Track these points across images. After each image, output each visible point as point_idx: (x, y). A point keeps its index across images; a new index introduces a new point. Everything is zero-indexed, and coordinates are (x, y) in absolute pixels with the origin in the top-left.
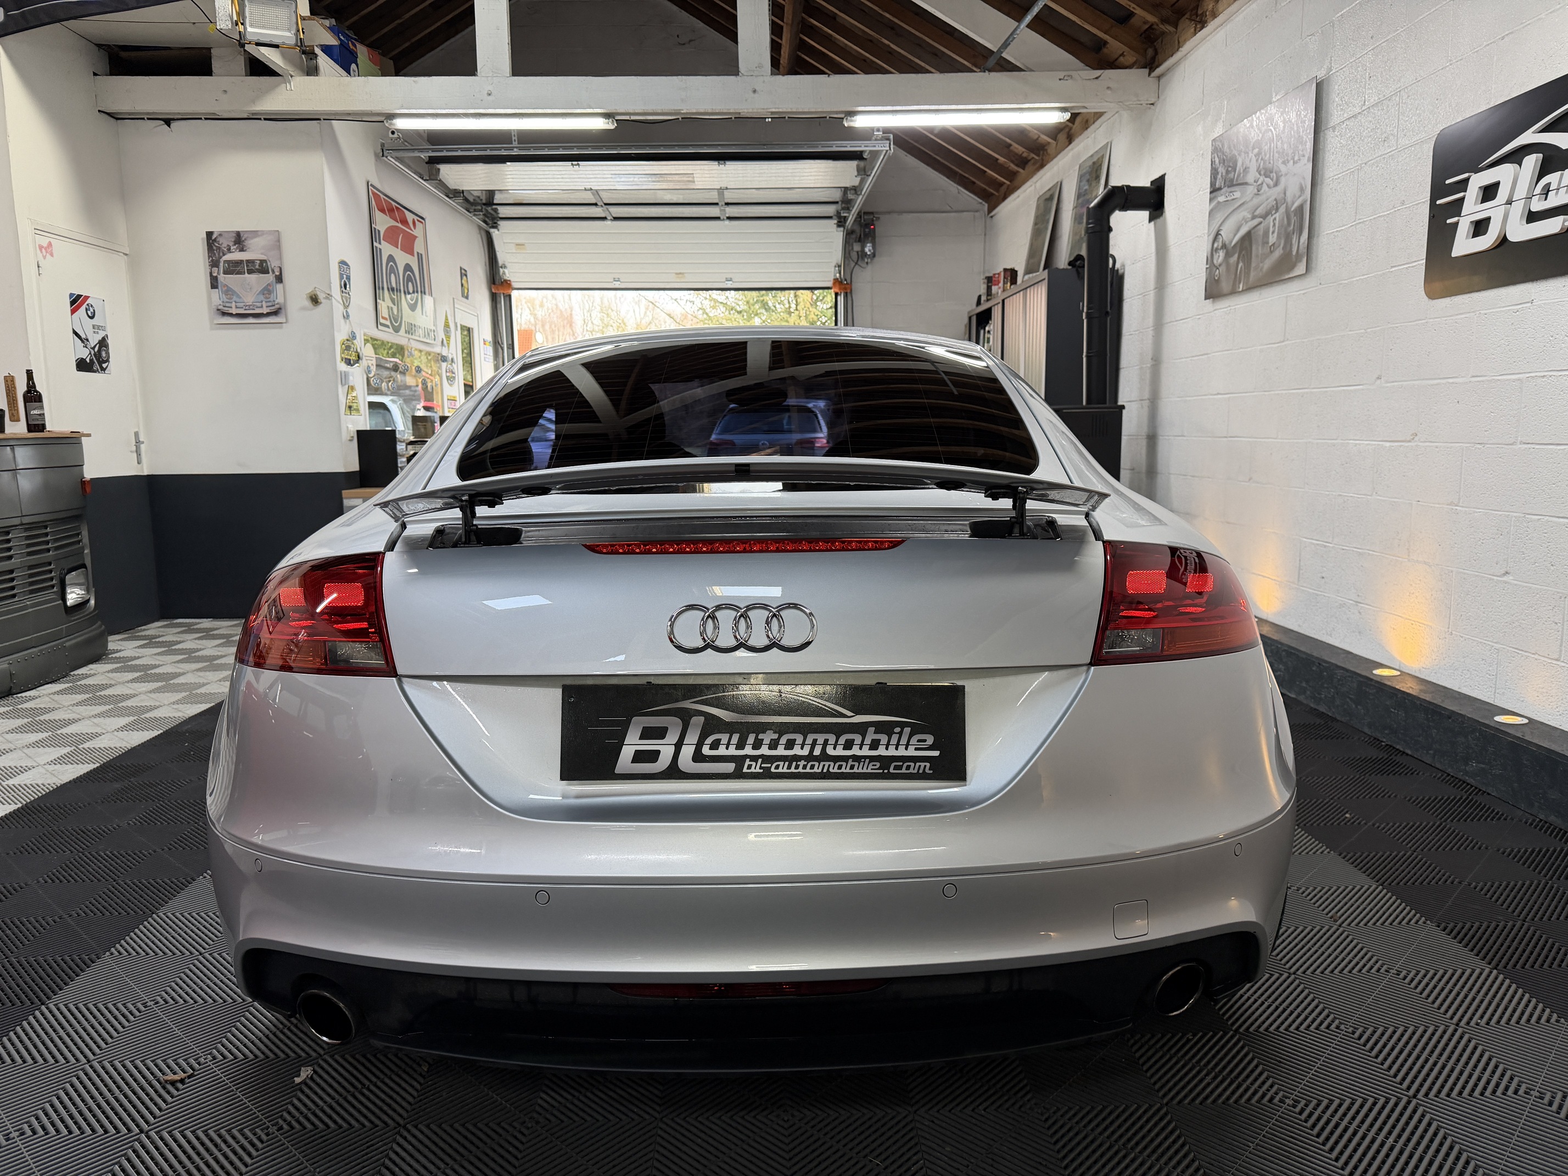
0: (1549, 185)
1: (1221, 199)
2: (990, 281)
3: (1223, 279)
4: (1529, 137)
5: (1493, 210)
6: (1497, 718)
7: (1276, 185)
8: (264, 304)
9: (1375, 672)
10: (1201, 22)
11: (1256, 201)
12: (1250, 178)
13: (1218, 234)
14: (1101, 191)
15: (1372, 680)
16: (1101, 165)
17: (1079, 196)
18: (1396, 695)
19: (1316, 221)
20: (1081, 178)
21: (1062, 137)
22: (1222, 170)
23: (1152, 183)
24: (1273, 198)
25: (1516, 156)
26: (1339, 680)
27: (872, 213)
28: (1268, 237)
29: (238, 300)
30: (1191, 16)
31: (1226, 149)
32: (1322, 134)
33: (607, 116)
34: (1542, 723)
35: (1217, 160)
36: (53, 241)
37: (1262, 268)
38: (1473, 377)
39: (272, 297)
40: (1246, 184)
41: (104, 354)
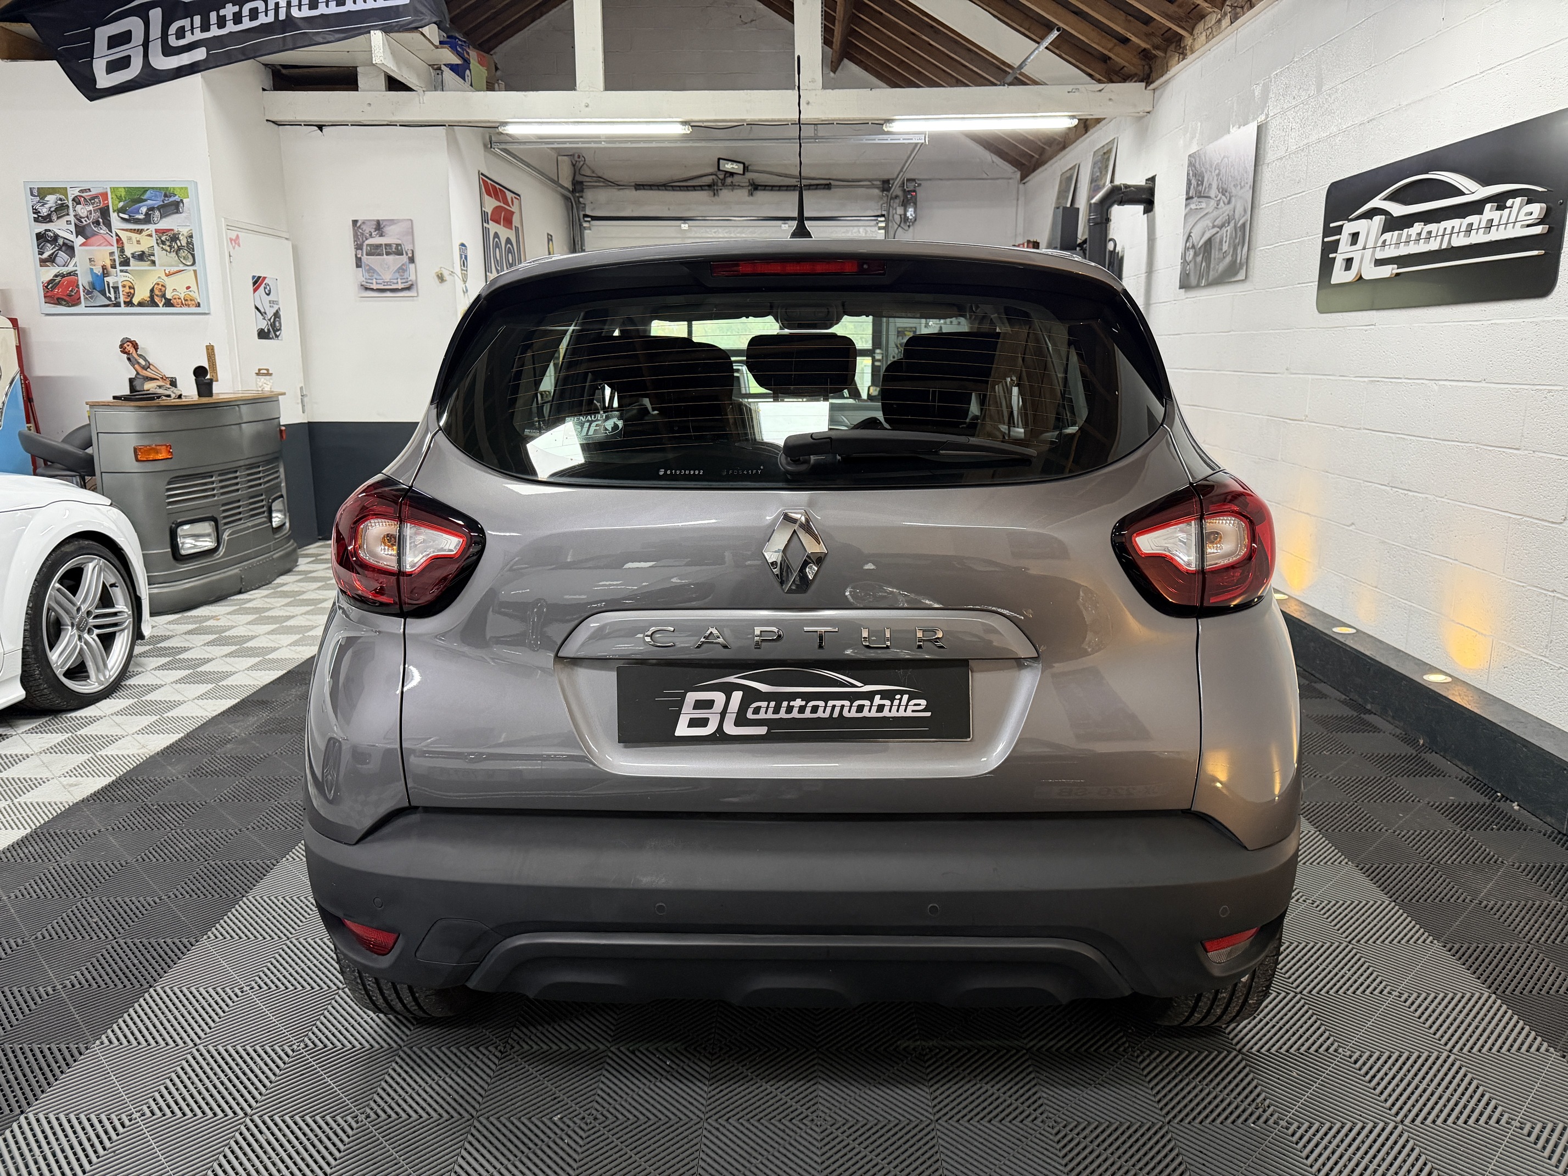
0: (1385, 241)
1: (1193, 206)
3: (1192, 274)
4: (1376, 202)
5: (1355, 252)
6: (1335, 630)
7: (1229, 203)
10: (1184, 55)
11: (1215, 213)
13: (1189, 236)
14: (1107, 185)
16: (1108, 159)
17: (1093, 180)
19: (1254, 238)
20: (1095, 164)
21: (1072, 135)
22: (1194, 182)
23: (1145, 181)
24: (1227, 213)
25: (1370, 214)
27: (914, 180)
28: (1222, 245)
29: (378, 277)
30: (1176, 46)
31: (1197, 165)
32: (1260, 168)
33: (685, 123)
34: (1365, 633)
35: (1191, 173)
36: (239, 233)
37: (1218, 269)
39: (406, 275)
40: (1209, 197)
41: (277, 324)
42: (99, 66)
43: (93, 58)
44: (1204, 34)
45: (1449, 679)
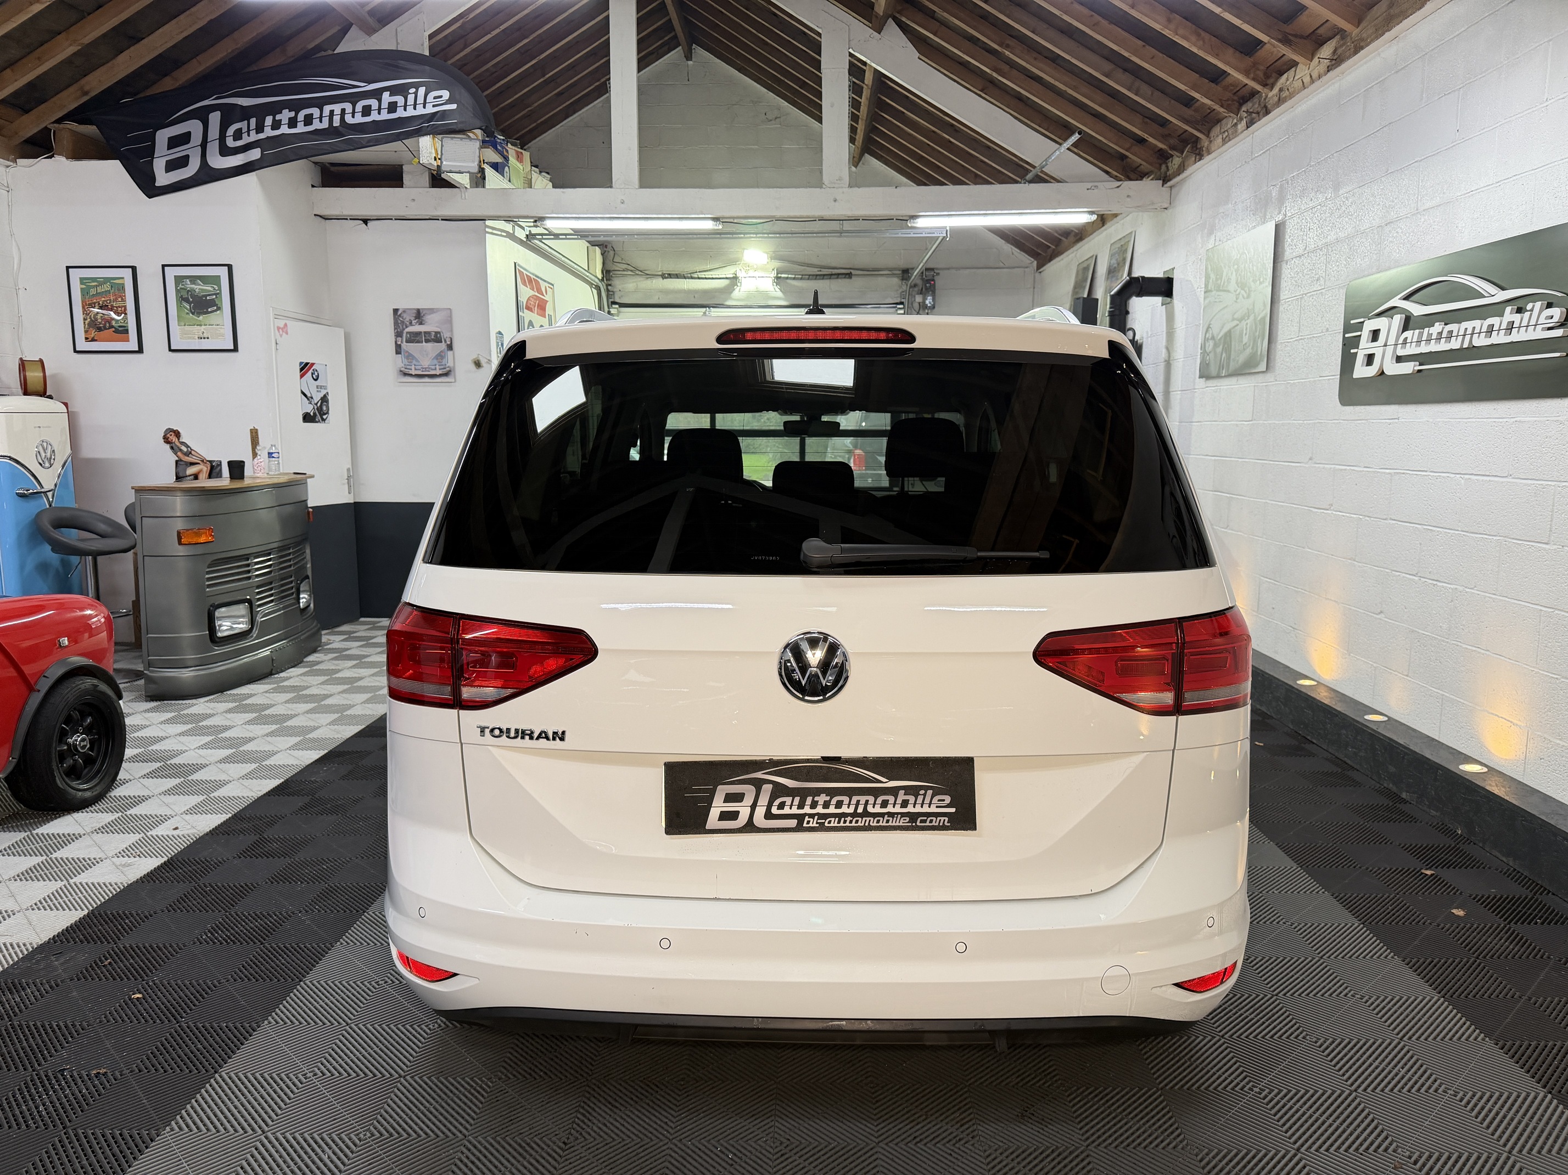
0: (1406, 338)
1: (1212, 299)
3: (1212, 364)
4: (1396, 302)
5: (1376, 348)
6: (1366, 717)
7: (1248, 297)
8: (437, 367)
9: (1298, 682)
10: (1199, 153)
11: (1234, 307)
12: (1232, 286)
13: (1209, 328)
14: (1125, 277)
16: (1126, 251)
18: (1307, 699)
20: (1112, 256)
21: (1094, 227)
22: (1212, 276)
23: (1163, 274)
24: (1246, 307)
25: (1388, 314)
27: (932, 269)
28: (1242, 338)
29: (417, 363)
30: (1193, 147)
31: (1215, 260)
32: (1279, 265)
33: (716, 219)
34: (1397, 721)
35: (1209, 267)
36: (287, 322)
37: (1238, 361)
38: (1365, 467)
39: (444, 362)
40: (1228, 291)
41: (324, 408)
42: (159, 165)
43: (153, 158)
44: (1221, 136)
45: (1485, 770)
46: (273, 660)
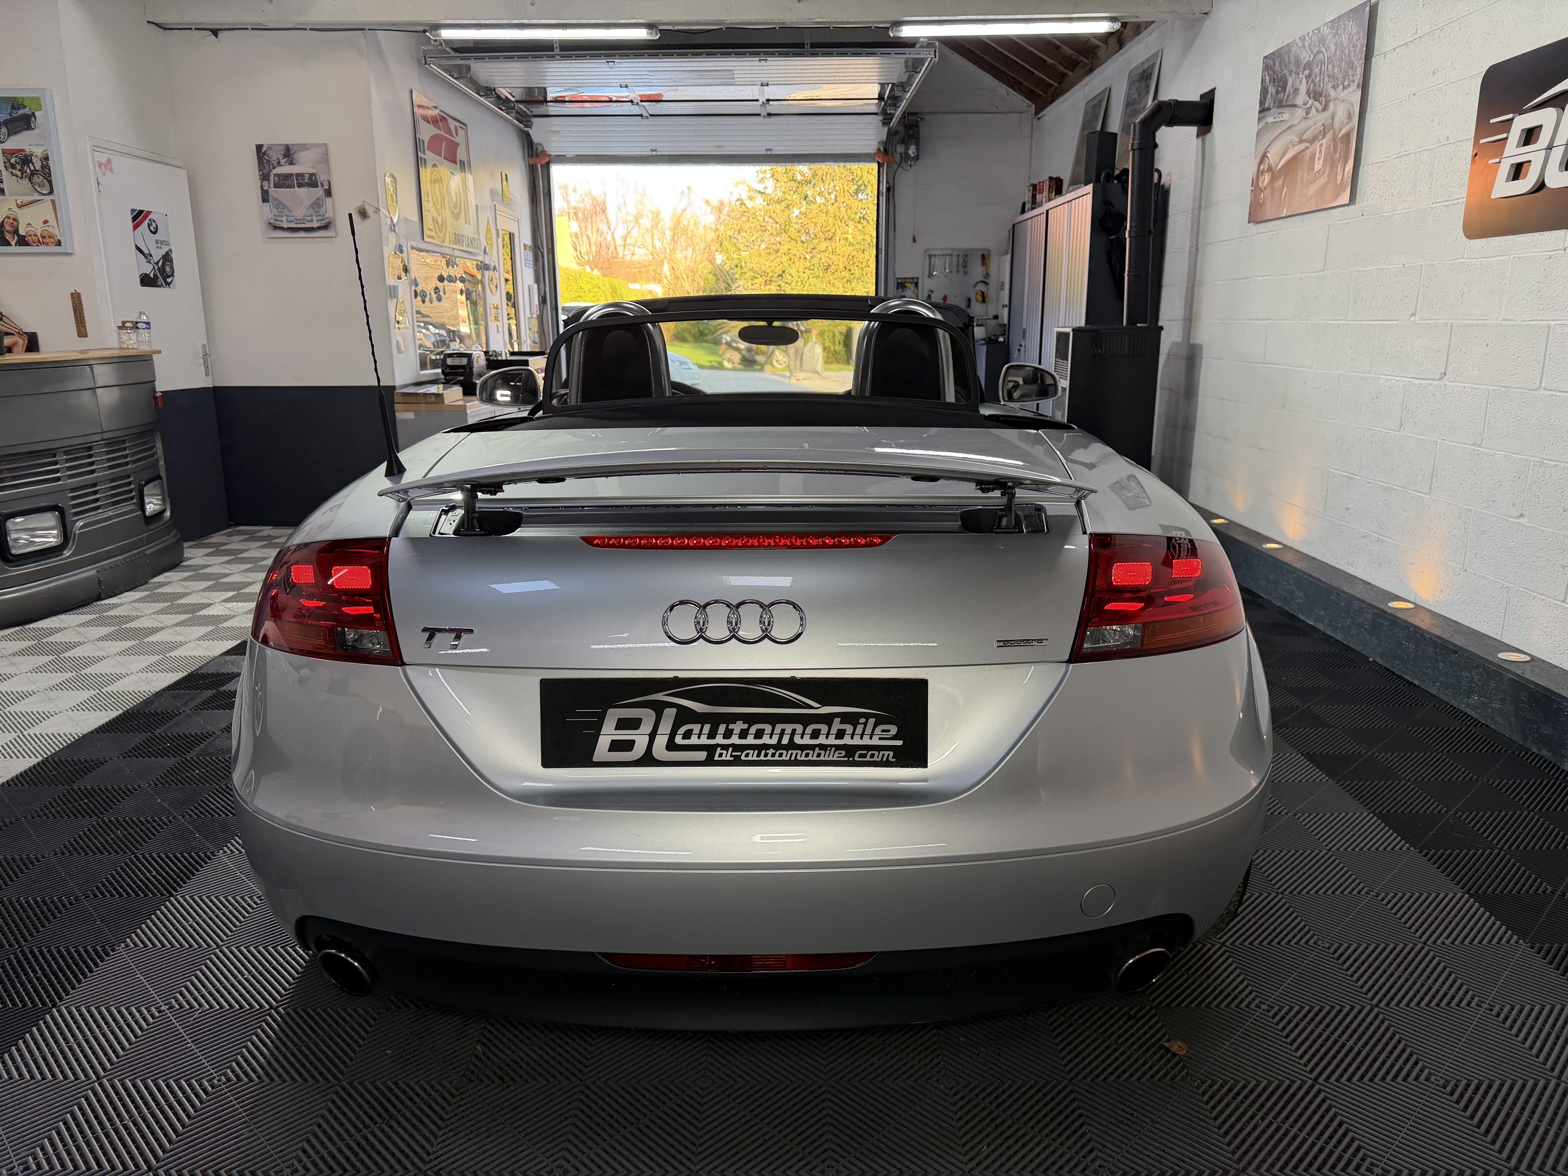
2: (1035, 189)
3: (1267, 204)
5: (1534, 154)
6: (1501, 655)
7: (1325, 108)
9: (1390, 604)
11: (1304, 125)
12: (1300, 100)
13: (1264, 156)
14: (1150, 103)
15: (1386, 612)
16: (1151, 76)
17: (1127, 104)
18: (1408, 628)
19: (1363, 150)
21: (1113, 42)
22: (1272, 90)
23: (1202, 96)
24: (1321, 123)
25: (1558, 102)
26: (1356, 611)
27: (915, 114)
28: (1314, 163)
29: (289, 214)
33: (650, 26)
34: (1543, 661)
35: (1268, 80)
38: (1504, 320)
39: (322, 211)
40: (1295, 106)
41: (168, 269)
46: (100, 581)
